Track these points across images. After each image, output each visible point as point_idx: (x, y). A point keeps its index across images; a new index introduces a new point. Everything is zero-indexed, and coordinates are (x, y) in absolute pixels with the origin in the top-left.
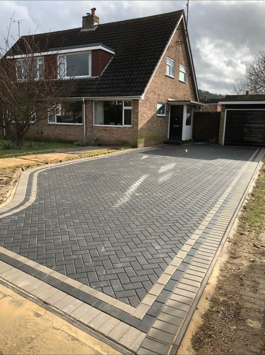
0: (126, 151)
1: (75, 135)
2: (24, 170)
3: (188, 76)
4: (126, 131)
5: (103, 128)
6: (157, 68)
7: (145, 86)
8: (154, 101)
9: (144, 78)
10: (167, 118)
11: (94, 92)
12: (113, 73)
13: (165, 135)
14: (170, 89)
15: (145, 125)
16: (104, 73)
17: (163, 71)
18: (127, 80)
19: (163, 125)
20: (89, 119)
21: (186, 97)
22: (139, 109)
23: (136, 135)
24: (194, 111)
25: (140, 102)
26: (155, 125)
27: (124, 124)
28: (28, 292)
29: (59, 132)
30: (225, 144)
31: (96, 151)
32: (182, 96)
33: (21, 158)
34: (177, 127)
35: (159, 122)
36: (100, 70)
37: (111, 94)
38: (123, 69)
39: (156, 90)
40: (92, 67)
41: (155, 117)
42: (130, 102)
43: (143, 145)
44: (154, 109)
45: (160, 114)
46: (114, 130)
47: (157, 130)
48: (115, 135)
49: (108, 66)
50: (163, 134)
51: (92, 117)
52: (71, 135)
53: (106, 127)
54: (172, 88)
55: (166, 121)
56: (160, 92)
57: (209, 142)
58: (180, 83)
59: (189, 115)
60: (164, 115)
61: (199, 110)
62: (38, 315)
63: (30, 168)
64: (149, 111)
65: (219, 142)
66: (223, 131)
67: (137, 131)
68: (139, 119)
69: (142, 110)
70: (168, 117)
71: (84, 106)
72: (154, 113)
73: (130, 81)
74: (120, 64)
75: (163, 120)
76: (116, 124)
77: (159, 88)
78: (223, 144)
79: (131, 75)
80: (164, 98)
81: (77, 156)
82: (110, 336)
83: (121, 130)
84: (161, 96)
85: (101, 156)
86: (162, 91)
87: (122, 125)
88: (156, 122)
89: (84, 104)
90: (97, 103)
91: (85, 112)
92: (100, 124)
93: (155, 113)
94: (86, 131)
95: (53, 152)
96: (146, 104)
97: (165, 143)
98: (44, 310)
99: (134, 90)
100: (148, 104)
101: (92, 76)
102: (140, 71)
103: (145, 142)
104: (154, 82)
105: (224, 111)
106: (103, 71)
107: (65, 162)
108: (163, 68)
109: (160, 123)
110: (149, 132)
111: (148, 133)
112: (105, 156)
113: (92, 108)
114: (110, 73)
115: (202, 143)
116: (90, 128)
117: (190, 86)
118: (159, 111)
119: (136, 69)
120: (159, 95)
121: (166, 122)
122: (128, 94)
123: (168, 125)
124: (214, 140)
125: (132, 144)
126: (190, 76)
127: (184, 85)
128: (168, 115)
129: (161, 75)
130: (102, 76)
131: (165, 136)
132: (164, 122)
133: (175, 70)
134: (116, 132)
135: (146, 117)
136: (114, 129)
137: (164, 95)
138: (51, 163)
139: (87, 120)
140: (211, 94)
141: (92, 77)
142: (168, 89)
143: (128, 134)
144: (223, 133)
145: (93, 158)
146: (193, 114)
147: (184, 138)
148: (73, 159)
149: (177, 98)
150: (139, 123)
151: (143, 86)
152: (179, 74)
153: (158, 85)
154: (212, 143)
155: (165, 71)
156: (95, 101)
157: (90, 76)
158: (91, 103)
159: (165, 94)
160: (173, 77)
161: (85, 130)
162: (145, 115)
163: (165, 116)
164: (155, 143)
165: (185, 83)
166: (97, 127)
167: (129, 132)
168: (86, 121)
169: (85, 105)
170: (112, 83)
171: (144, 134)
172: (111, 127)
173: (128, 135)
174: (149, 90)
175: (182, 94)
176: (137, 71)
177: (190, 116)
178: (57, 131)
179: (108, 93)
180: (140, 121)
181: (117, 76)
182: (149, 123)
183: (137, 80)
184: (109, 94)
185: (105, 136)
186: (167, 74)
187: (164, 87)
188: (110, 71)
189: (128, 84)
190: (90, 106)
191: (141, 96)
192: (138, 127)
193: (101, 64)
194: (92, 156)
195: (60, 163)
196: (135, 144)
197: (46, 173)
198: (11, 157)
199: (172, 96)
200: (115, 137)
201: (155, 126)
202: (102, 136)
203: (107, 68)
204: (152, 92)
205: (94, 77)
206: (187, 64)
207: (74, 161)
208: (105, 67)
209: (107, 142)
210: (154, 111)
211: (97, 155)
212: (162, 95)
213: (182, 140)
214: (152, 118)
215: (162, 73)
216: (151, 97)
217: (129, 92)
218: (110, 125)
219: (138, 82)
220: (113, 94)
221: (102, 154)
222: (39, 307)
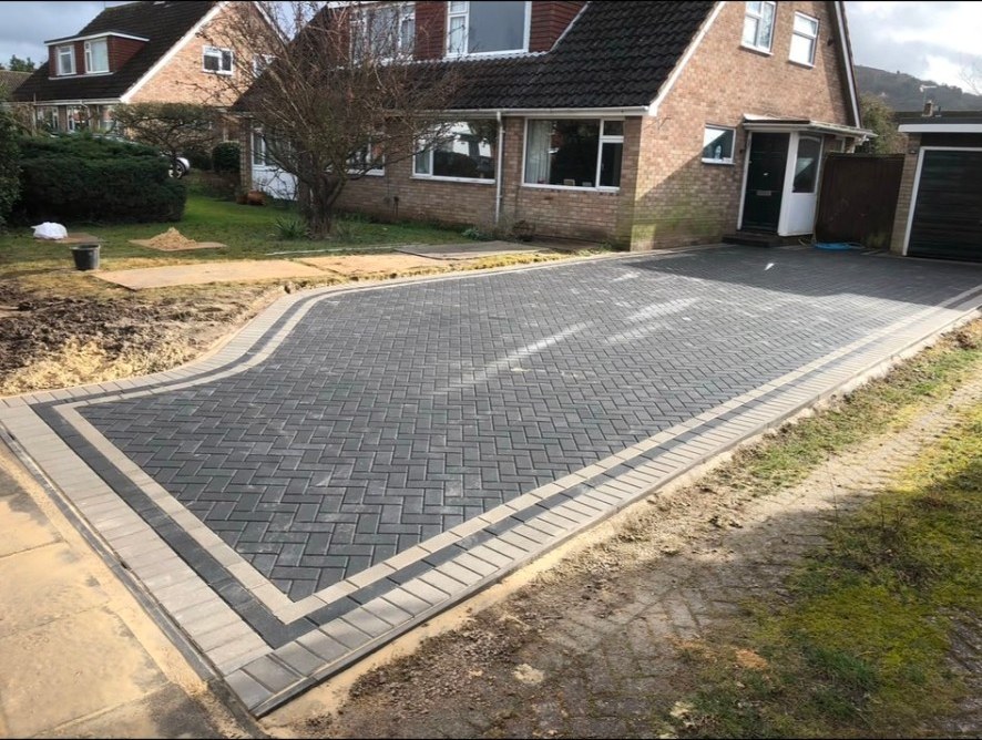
0: (593, 256)
1: (474, 211)
2: (292, 291)
3: (823, 47)
4: (603, 202)
5: (546, 194)
6: (707, 26)
7: (663, 78)
8: (696, 120)
9: (665, 56)
10: (738, 170)
11: (526, 96)
12: (585, 42)
13: (729, 218)
14: (753, 85)
15: (659, 187)
16: (561, 43)
17: (731, 36)
18: (618, 62)
19: (724, 188)
20: (511, 167)
21: (811, 109)
22: (642, 144)
23: (627, 216)
24: (826, 150)
25: (646, 123)
26: (696, 187)
27: (601, 184)
28: (104, 540)
29: (438, 200)
30: (910, 253)
31: (501, 255)
32: (796, 106)
33: (302, 263)
34: (767, 197)
35: (709, 179)
36: (551, 34)
37: (568, 102)
38: (614, 31)
39: (702, 91)
40: (532, 27)
41: (694, 166)
42: (619, 123)
43: (648, 242)
44: (693, 144)
45: (713, 157)
46: (573, 200)
47: (701, 204)
48: (572, 213)
49: (576, 24)
50: (721, 214)
51: (520, 162)
52: (464, 210)
53: (553, 190)
54: (762, 83)
55: (732, 176)
56: (716, 96)
57: (865, 244)
58: (792, 67)
59: (806, 163)
60: (726, 161)
61: (848, 146)
62: (93, 582)
63: (308, 286)
64: (674, 148)
65: (892, 246)
66: (907, 214)
67: (631, 203)
68: (639, 172)
69: (651, 145)
70: (742, 166)
71: (501, 131)
72: (693, 154)
73: (625, 63)
74: (607, 17)
75: (723, 176)
76: (578, 184)
77: (715, 84)
78: (905, 253)
79: (631, 48)
80: (729, 113)
81: (444, 264)
82: (197, 641)
83: (590, 201)
84: (720, 107)
85: (508, 269)
86: (723, 91)
87: (594, 185)
88: (696, 179)
89: (501, 128)
90: (533, 122)
91: (503, 148)
92: (539, 182)
93: (697, 153)
94: (501, 200)
95: (393, 251)
96: (668, 130)
97: (727, 240)
98: (111, 575)
99: (633, 90)
100: (671, 129)
101: (531, 51)
102: (658, 35)
103: (657, 235)
104: (697, 67)
105: (917, 152)
106: (561, 38)
107: (407, 278)
108: (732, 27)
109: (711, 183)
110: (670, 208)
111: (667, 212)
112: (519, 269)
113: (521, 139)
114: (577, 43)
115: (843, 247)
116: (513, 192)
117: (827, 76)
118: (709, 151)
119: (647, 31)
120: (712, 104)
121: (735, 180)
122: (614, 102)
123: (739, 188)
124: (879, 240)
125: (617, 238)
126: (831, 47)
127: (806, 73)
128: (743, 159)
129: (722, 46)
130: (557, 51)
131: (728, 221)
132: (725, 180)
133: (776, 30)
134: (574, 204)
135: (663, 165)
136: (572, 196)
137: (731, 105)
138: (367, 278)
139: (505, 170)
140: (967, 95)
141: (529, 55)
142: (745, 87)
143: (607, 211)
144: (907, 220)
145: (482, 273)
146: (823, 160)
147: (783, 230)
148: (428, 272)
149: (777, 114)
150: (639, 181)
151: (659, 77)
152: (789, 42)
153: (709, 74)
154: (874, 247)
155: (739, 33)
156: (529, 121)
157: (523, 51)
158: (517, 125)
159: (733, 101)
160: (765, 50)
161: (498, 196)
162: (660, 160)
163: (731, 163)
164: (691, 240)
165: (809, 68)
166: (529, 189)
167: (611, 207)
168: (502, 172)
169: (504, 129)
170: (577, 71)
171: (655, 213)
172: (565, 191)
173: (609, 214)
174: (680, 91)
175: (796, 100)
176: (648, 37)
177: (813, 166)
178: (433, 198)
179: (561, 99)
180: (644, 177)
181: (594, 51)
182: (674, 182)
183: (643, 63)
184: (565, 99)
185: (547, 215)
186: (744, 44)
187: (733, 80)
188: (579, 36)
189: (617, 74)
190: (516, 134)
191: (646, 108)
192: (634, 192)
193: (554, 18)
194: (484, 267)
195: (390, 281)
196: (625, 239)
197: (336, 303)
198: (281, 257)
199: (758, 106)
200: (576, 217)
201: (692, 191)
202: (540, 215)
203: (573, 27)
204: (689, 96)
205: (536, 54)
206: (823, 11)
207: (430, 275)
208: (568, 24)
209: (553, 231)
210: (692, 150)
211: (498, 265)
212: (725, 103)
213: (777, 234)
214: (684, 170)
215: (728, 40)
216: (684, 110)
217: (618, 94)
218: (563, 184)
219: (645, 69)
220: (576, 102)
221: (514, 263)
222: (107, 570)
